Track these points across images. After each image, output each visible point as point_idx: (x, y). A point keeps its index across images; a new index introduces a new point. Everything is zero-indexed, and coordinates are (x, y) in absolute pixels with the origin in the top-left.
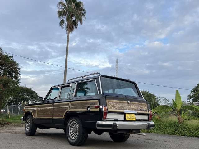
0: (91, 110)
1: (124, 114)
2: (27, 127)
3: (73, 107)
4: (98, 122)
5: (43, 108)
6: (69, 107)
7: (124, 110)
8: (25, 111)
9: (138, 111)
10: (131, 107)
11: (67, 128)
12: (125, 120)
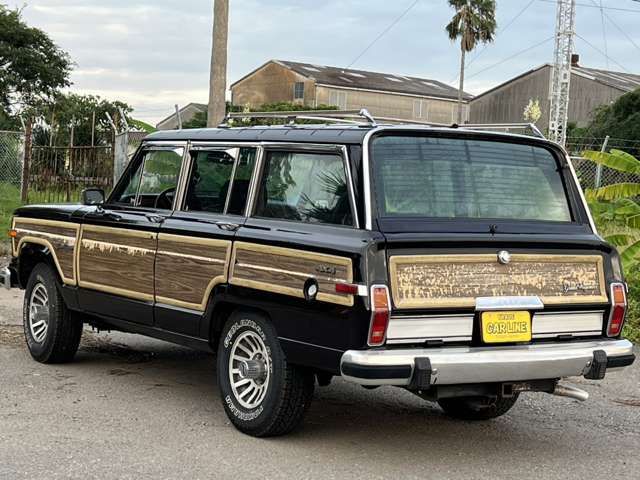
0: (321, 297)
1: (477, 315)
2: (34, 322)
3: (245, 269)
4: (350, 357)
5: (109, 245)
6: (226, 262)
7: (475, 296)
8: (17, 239)
9: (553, 293)
10: (515, 279)
11: (221, 354)
12: (476, 342)
